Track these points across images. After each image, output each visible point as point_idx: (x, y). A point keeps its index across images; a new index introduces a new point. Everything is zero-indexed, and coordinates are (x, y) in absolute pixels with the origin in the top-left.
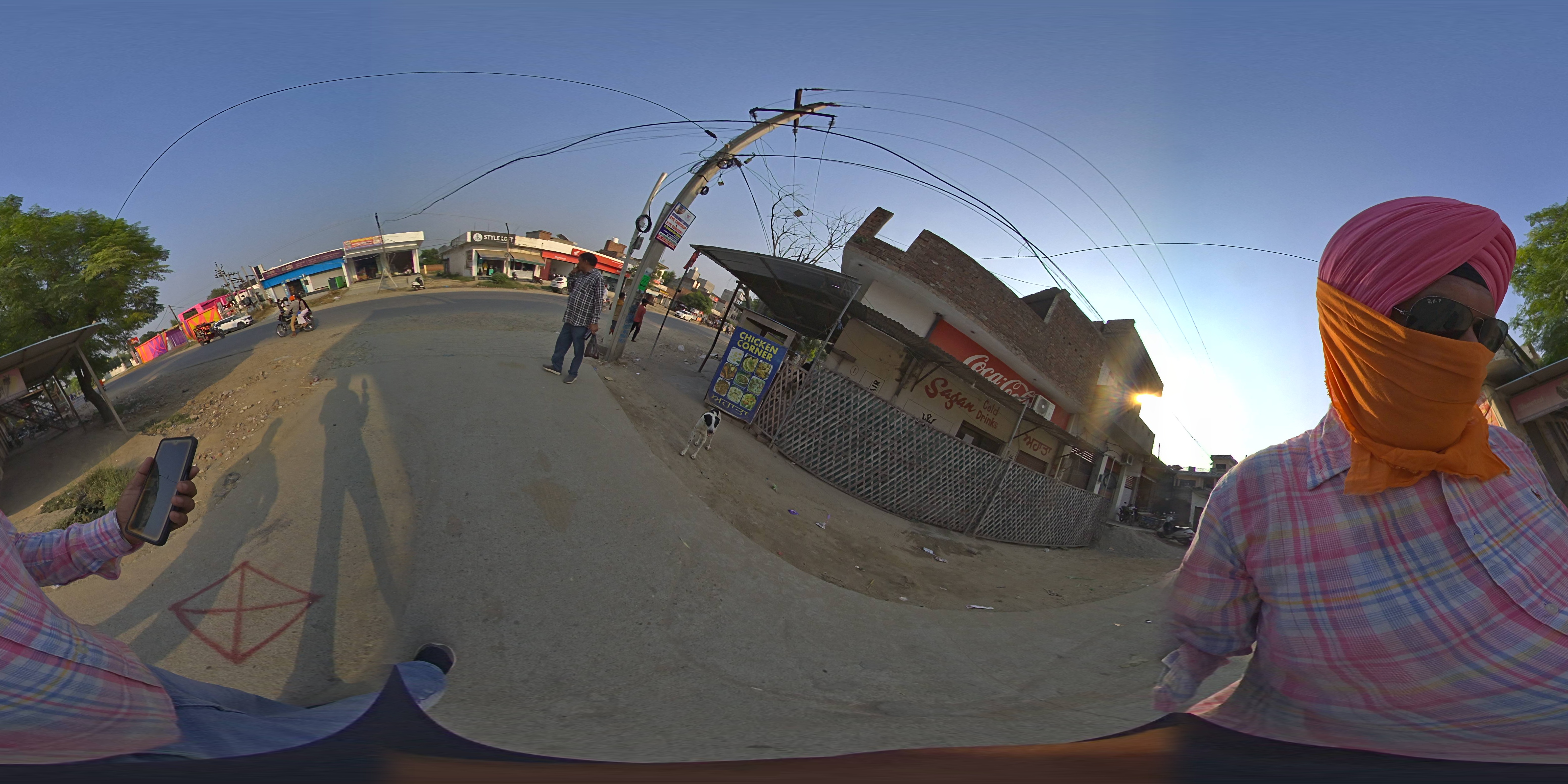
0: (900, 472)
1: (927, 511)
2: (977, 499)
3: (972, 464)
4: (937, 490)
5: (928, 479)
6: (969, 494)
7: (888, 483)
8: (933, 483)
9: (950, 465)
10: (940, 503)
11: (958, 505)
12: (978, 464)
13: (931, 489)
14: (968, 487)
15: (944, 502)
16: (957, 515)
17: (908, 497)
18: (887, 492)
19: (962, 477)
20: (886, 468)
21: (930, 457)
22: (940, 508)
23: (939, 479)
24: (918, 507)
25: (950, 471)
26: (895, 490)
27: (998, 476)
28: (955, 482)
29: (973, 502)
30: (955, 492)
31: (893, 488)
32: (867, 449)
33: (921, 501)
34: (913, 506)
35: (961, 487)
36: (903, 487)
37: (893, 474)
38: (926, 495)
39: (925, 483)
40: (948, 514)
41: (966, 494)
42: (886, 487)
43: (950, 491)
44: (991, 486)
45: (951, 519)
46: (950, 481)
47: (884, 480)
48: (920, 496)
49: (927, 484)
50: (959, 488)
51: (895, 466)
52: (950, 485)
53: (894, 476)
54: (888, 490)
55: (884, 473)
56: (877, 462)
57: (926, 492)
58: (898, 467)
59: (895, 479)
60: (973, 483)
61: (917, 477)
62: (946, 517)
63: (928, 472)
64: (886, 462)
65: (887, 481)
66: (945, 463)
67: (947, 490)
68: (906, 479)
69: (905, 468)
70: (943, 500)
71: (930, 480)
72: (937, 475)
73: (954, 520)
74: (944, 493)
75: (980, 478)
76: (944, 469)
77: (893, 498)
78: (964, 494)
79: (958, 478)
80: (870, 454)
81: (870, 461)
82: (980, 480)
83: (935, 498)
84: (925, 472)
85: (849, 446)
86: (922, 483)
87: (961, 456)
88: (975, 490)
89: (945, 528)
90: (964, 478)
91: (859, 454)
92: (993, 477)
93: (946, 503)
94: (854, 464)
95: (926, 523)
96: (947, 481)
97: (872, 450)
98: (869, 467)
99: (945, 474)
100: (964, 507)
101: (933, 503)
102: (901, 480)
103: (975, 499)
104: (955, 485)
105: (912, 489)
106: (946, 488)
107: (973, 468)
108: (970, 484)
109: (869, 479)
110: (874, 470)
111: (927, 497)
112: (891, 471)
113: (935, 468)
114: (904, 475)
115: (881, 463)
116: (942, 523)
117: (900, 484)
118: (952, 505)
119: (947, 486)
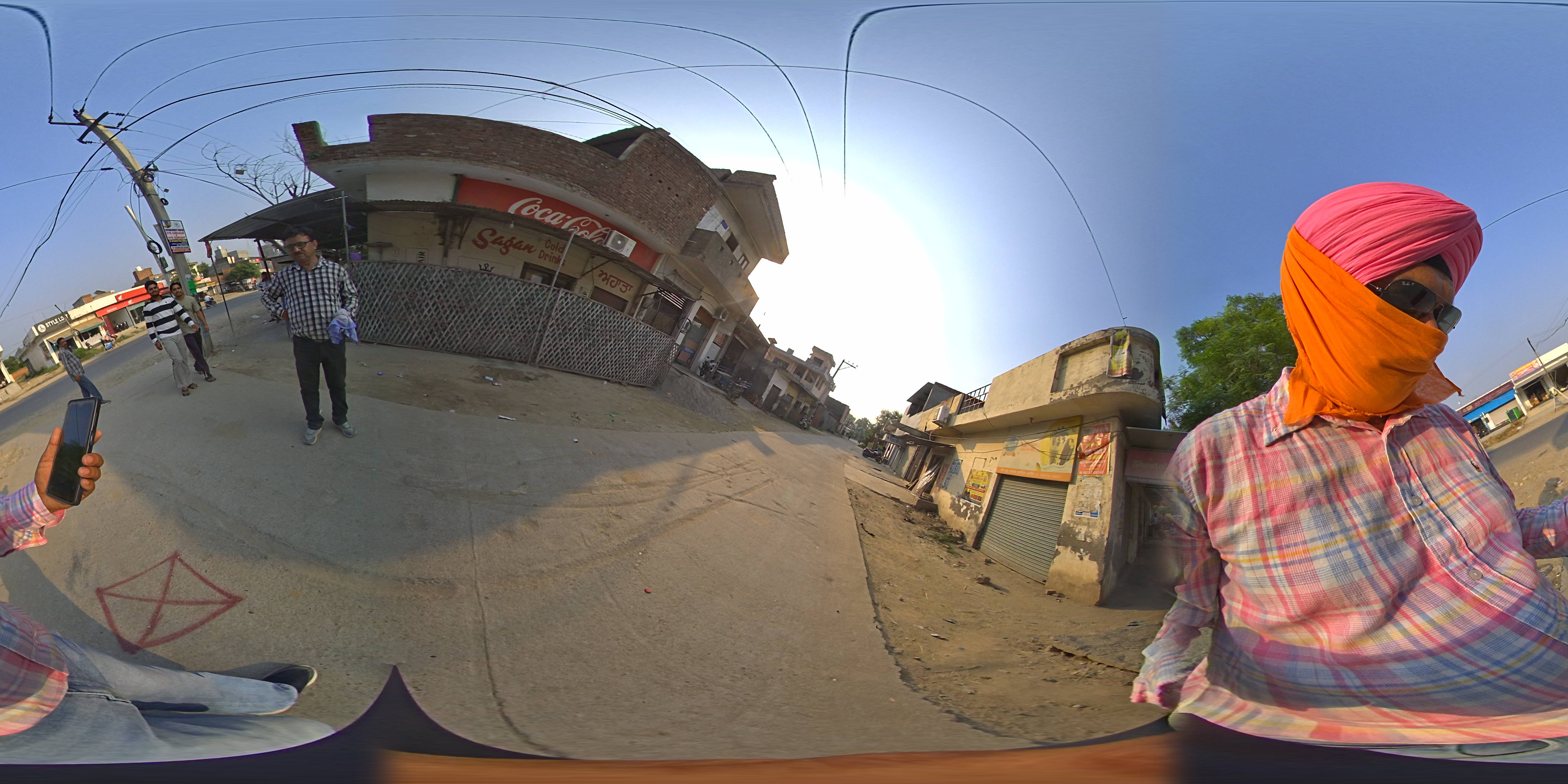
0: (454, 317)
1: (490, 346)
2: (533, 328)
3: (520, 295)
4: (493, 324)
5: (480, 317)
6: (524, 324)
7: (448, 329)
8: (486, 319)
9: (497, 299)
10: (498, 336)
11: (516, 335)
12: (525, 295)
13: (487, 324)
14: (521, 318)
15: (502, 335)
16: (517, 345)
17: (469, 336)
18: (450, 337)
19: (512, 309)
20: (442, 317)
21: (478, 295)
22: (500, 341)
23: (491, 314)
24: (481, 343)
25: (499, 304)
26: (456, 333)
27: (550, 305)
28: (507, 315)
29: (529, 332)
30: (510, 324)
31: (454, 332)
32: (420, 306)
33: (481, 338)
34: (477, 344)
35: (515, 318)
36: (462, 328)
37: (449, 320)
38: (484, 332)
39: (480, 321)
40: (509, 346)
41: (521, 324)
42: (448, 333)
43: (505, 323)
44: (543, 314)
45: (513, 350)
46: (502, 314)
47: (443, 328)
48: (479, 334)
49: (482, 321)
50: (512, 319)
51: (448, 312)
52: (503, 319)
53: (451, 322)
54: (450, 335)
55: (441, 321)
56: (432, 314)
57: (483, 329)
58: (451, 312)
59: (452, 323)
60: (525, 313)
61: (471, 317)
62: (509, 349)
63: (479, 310)
64: (439, 312)
65: (446, 328)
66: (492, 298)
67: (502, 323)
68: (462, 321)
69: (457, 312)
70: (501, 333)
71: (483, 316)
72: (488, 311)
73: (516, 351)
74: (499, 326)
75: (531, 308)
76: (493, 304)
77: (457, 341)
78: (518, 325)
79: (509, 310)
80: (423, 311)
81: (426, 316)
82: (532, 310)
83: (493, 333)
84: (476, 310)
85: (405, 310)
86: (477, 321)
87: (507, 289)
88: (528, 319)
89: (511, 360)
90: (515, 310)
91: (416, 314)
92: (544, 305)
93: (504, 336)
94: (415, 323)
95: (492, 357)
96: (499, 314)
97: (423, 307)
98: (427, 321)
99: (495, 309)
100: (522, 337)
101: (492, 337)
102: (458, 323)
103: (530, 328)
104: (507, 317)
105: (470, 329)
106: (500, 322)
107: (521, 299)
108: (522, 314)
109: (432, 331)
110: (433, 321)
111: (485, 333)
112: (447, 318)
113: (484, 305)
114: (459, 318)
115: (435, 314)
116: (506, 355)
117: (458, 327)
118: (509, 337)
119: (500, 319)
